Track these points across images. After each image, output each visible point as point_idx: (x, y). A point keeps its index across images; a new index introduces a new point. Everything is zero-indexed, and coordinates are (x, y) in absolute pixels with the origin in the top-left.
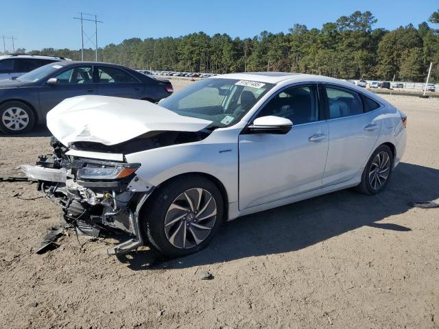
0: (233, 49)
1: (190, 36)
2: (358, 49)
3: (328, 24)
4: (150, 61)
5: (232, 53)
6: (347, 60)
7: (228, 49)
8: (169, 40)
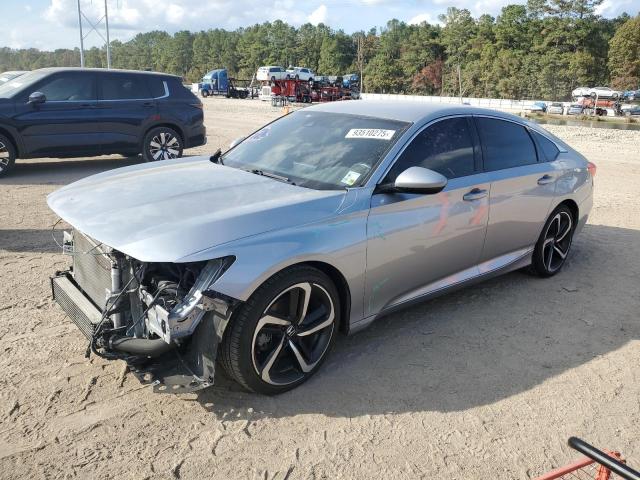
0: (339, 49)
1: (257, 27)
2: (572, 49)
3: (511, 7)
4: (186, 69)
5: (339, 55)
6: (554, 68)
7: (331, 49)
8: (220, 34)
